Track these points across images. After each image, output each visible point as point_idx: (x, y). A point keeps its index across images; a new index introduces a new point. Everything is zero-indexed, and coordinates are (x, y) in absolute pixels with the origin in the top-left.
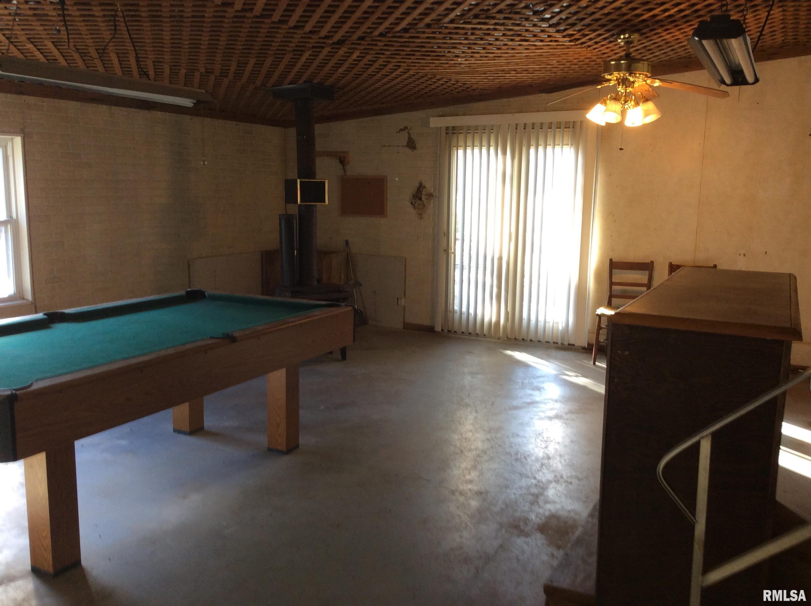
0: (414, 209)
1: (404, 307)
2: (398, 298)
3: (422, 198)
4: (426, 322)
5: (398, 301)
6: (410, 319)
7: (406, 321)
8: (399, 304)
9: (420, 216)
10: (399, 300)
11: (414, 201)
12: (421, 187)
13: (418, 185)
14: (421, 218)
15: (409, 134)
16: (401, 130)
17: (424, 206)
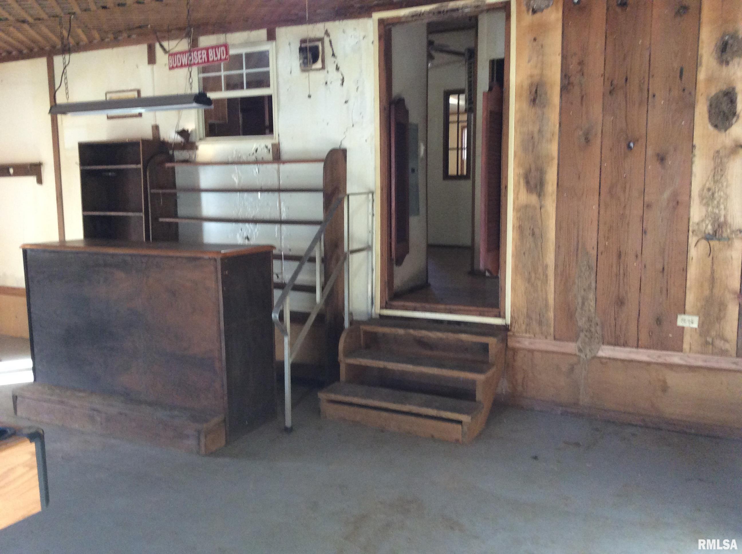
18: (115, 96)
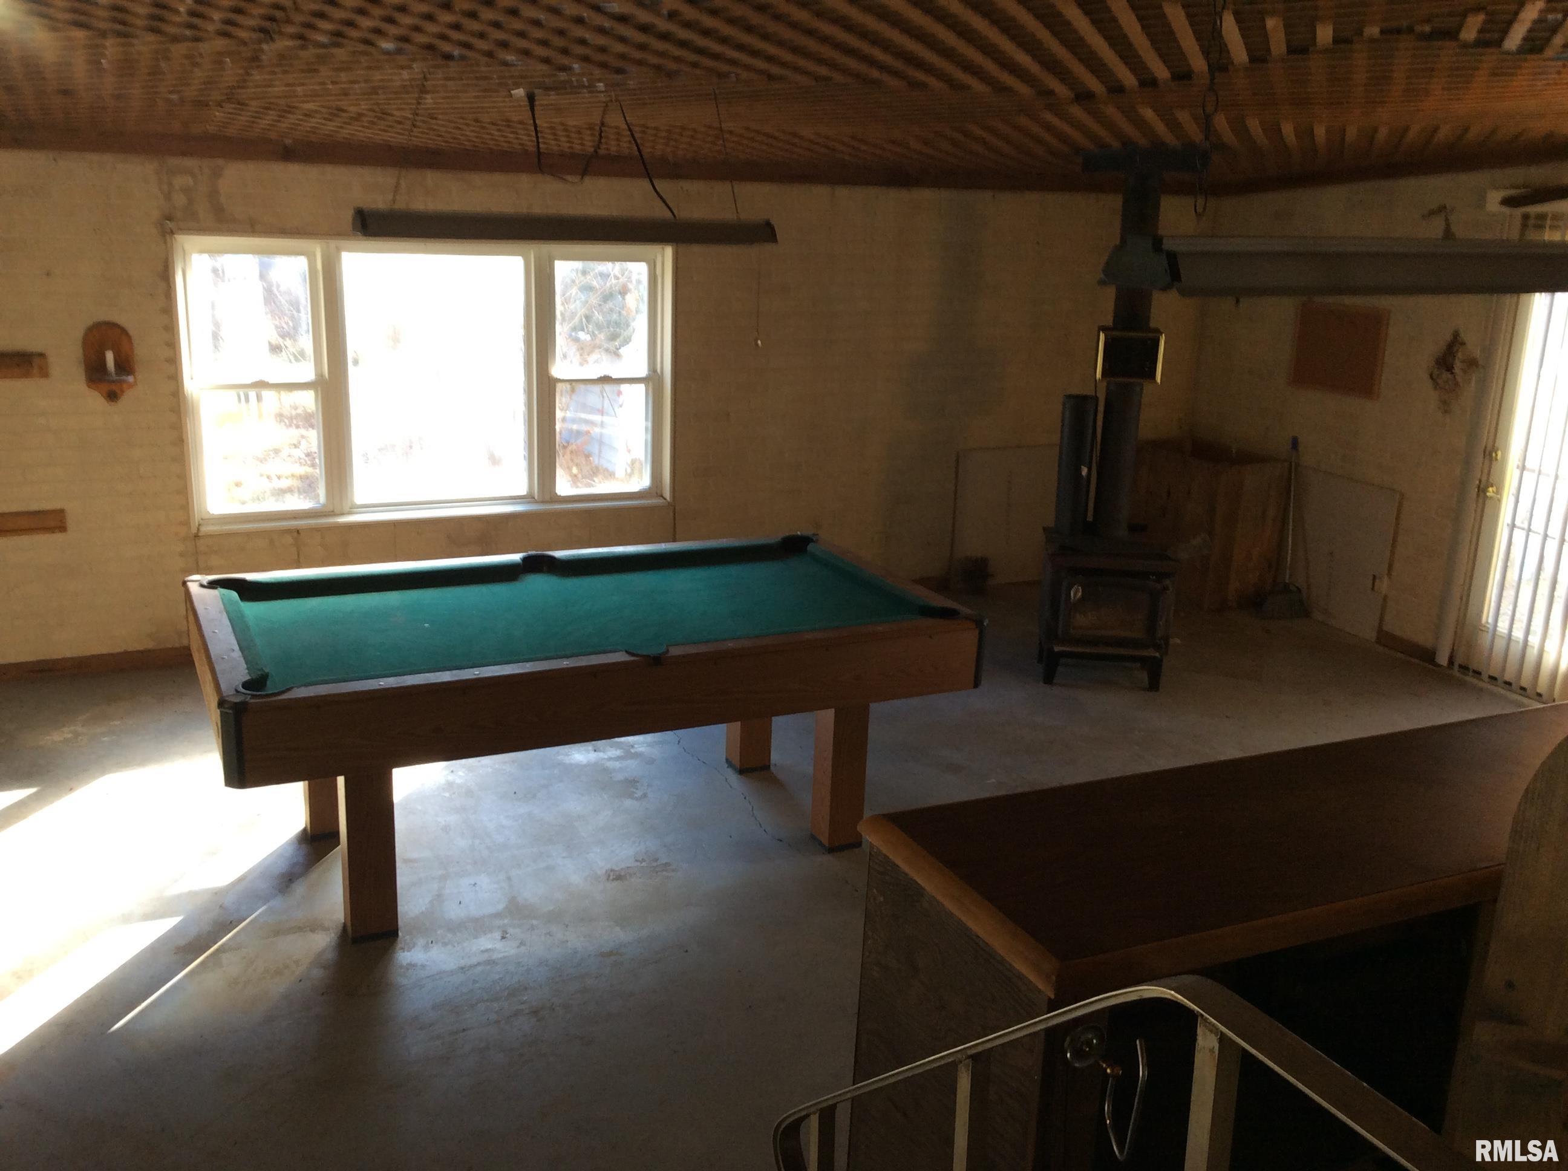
0: (1435, 388)
1: (1385, 598)
2: (1374, 577)
3: (1455, 367)
4: (1423, 639)
5: (1373, 584)
6: (1394, 626)
7: (1385, 628)
8: (1376, 588)
9: (1445, 407)
10: (1377, 581)
11: (1436, 372)
12: (1455, 342)
13: (1449, 337)
14: (1446, 412)
15: (1447, 220)
16: (1432, 213)
17: (1457, 384)
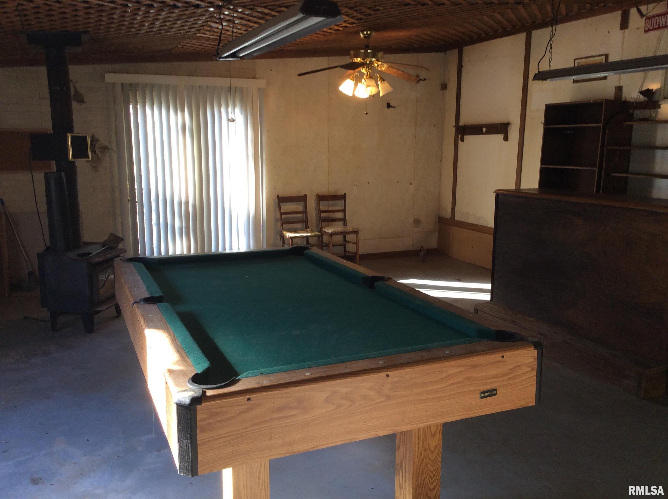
3: (96, 152)
12: (94, 141)
17: (99, 159)
18: (583, 62)
